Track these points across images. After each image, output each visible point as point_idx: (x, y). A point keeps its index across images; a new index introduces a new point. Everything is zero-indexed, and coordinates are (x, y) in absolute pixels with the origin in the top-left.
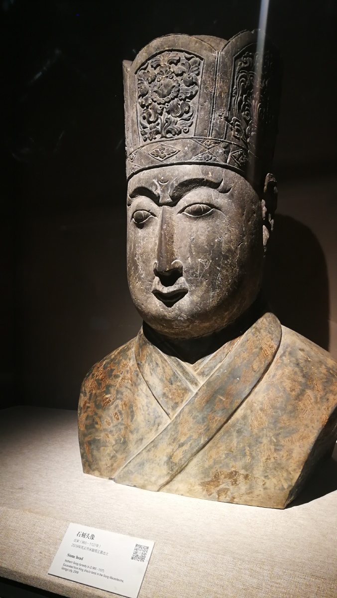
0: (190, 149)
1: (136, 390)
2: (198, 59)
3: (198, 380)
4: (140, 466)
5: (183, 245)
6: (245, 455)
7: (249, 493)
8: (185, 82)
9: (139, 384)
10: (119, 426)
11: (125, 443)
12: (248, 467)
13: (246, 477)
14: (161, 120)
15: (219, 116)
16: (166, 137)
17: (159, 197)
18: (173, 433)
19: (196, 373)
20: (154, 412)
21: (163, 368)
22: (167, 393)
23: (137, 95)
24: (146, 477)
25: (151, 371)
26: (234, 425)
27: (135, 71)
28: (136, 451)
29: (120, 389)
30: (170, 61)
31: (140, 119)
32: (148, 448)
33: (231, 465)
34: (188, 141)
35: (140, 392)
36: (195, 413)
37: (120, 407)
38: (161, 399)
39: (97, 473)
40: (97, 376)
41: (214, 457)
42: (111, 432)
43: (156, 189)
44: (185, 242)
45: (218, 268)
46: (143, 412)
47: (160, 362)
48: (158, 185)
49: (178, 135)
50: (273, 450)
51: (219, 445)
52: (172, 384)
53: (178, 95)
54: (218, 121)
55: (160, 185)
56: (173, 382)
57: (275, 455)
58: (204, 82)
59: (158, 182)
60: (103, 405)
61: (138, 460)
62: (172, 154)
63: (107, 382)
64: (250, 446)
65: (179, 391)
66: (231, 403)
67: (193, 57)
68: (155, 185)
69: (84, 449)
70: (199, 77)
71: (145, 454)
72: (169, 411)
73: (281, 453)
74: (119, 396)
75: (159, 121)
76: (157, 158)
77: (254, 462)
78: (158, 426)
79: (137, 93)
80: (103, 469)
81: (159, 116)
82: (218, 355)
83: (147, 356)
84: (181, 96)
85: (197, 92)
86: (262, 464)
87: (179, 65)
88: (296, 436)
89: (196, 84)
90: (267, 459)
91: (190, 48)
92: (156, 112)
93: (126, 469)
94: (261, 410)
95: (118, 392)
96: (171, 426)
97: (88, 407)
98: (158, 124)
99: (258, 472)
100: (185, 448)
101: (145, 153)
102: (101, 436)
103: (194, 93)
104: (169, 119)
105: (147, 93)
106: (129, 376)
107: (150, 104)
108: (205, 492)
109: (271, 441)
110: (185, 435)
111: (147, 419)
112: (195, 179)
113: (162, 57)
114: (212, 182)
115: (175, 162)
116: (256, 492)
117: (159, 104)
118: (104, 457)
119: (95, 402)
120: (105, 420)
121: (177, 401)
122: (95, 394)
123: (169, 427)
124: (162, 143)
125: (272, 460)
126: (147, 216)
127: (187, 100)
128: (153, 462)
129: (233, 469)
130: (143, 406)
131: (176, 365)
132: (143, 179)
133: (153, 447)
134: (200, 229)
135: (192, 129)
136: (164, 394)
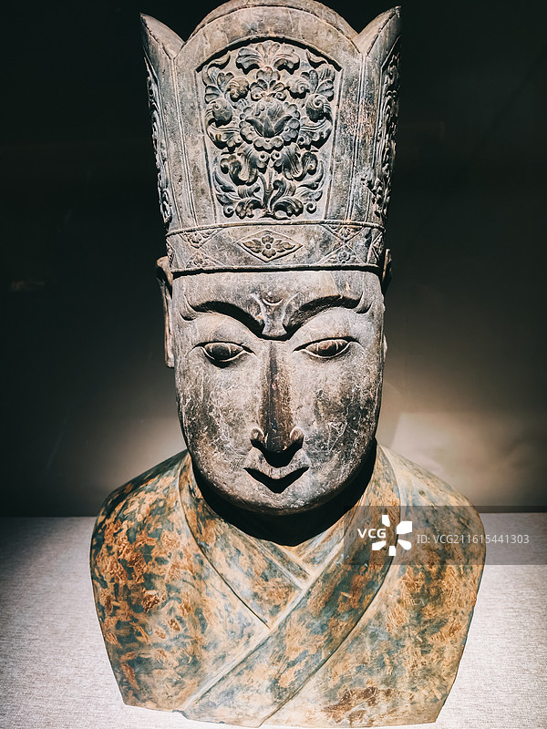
0: (318, 243)
1: (204, 586)
2: (331, 67)
3: (306, 570)
4: (227, 695)
5: (304, 403)
6: (383, 665)
7: (392, 712)
8: (310, 111)
9: (207, 577)
10: (181, 639)
11: (195, 663)
12: (390, 681)
13: (388, 693)
14: (264, 184)
15: (362, 180)
16: (274, 217)
17: (264, 325)
18: (277, 649)
19: (302, 559)
20: (239, 618)
21: (250, 557)
22: (259, 593)
23: (203, 117)
24: (239, 710)
25: (228, 559)
26: (364, 629)
27: (197, 65)
28: (215, 673)
29: (174, 583)
30: (281, 63)
31: (214, 168)
32: (238, 670)
33: (365, 681)
34: (315, 228)
35: (210, 588)
36: (309, 620)
37: (179, 612)
38: (251, 601)
39: (149, 704)
40: (119, 554)
41: (340, 673)
42: (168, 648)
43: (259, 311)
44: (307, 397)
45: (355, 431)
46: (221, 620)
47: (242, 549)
48: (261, 305)
49: (297, 216)
50: (420, 654)
51: (346, 658)
52: (267, 580)
53: (297, 136)
54: (361, 189)
55: (265, 305)
56: (269, 578)
57: (423, 659)
58: (342, 115)
59: (261, 299)
60: (144, 606)
61: (223, 687)
62: (286, 252)
63: (145, 569)
64: (389, 652)
65: (280, 590)
66: (360, 601)
67: (323, 62)
68: (256, 304)
69: (122, 672)
70: (333, 104)
71: (233, 680)
72: (267, 618)
73: (430, 655)
74: (172, 595)
75: (259, 182)
76: (256, 254)
77: (396, 672)
78: (249, 637)
79: (204, 113)
80: (160, 700)
81: (260, 174)
82: (335, 533)
83: (217, 537)
84: (302, 140)
85: (329, 132)
86: (407, 674)
87: (298, 73)
88: (445, 630)
89: (329, 118)
90: (413, 666)
91: (318, 42)
92: (253, 164)
93: (204, 700)
94: (399, 601)
95: (169, 588)
96: (274, 639)
97: (116, 608)
98: (257, 190)
99: (403, 685)
100: (297, 667)
101: (230, 240)
102: (152, 654)
103: (325, 136)
104: (281, 182)
105: (231, 119)
106: (184, 562)
107: (238, 145)
108: (331, 719)
109: (416, 642)
110: (297, 650)
111: (228, 628)
112: (327, 297)
113: (261, 49)
114: (351, 299)
115: (292, 266)
116: (402, 709)
117: (259, 149)
118: (160, 682)
119: (129, 600)
120: (154, 630)
121: (277, 603)
122: (126, 586)
123: (270, 641)
124: (267, 228)
125: (420, 666)
126: (237, 352)
127: (313, 148)
128: (248, 690)
129: (369, 686)
130: (220, 611)
131: (269, 551)
132: (229, 289)
133: (247, 668)
134: (331, 376)
135: (321, 205)
136: (256, 595)
